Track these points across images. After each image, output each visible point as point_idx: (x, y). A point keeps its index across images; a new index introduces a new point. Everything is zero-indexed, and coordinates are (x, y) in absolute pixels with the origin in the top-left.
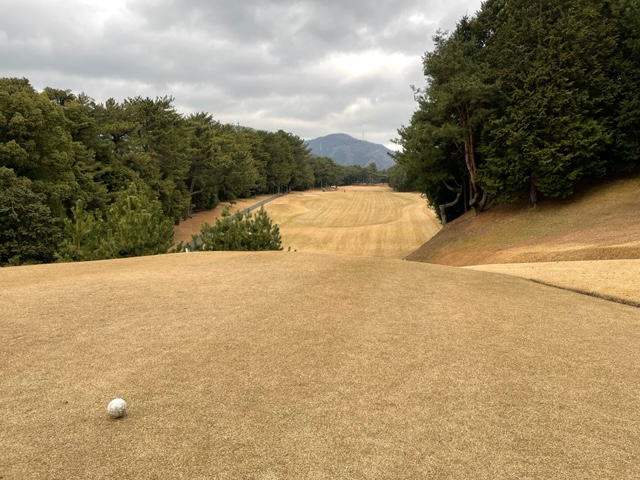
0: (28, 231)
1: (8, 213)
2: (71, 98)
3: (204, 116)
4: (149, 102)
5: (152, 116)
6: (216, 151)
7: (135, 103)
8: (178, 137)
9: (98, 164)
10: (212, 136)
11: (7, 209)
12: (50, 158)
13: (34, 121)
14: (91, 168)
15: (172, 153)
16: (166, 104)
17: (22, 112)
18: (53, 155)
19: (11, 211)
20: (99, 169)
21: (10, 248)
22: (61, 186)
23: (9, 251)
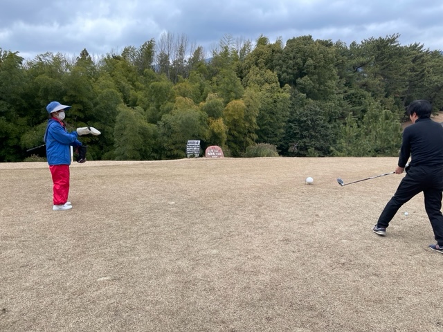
0: (315, 132)
1: (305, 121)
2: (331, 44)
3: (416, 45)
4: (382, 41)
5: (383, 51)
6: (428, 72)
7: (369, 43)
8: (401, 64)
9: (346, 88)
10: (426, 61)
11: (305, 119)
12: (325, 86)
13: (318, 63)
14: (342, 91)
15: (396, 77)
16: (393, 41)
17: (312, 57)
18: (327, 84)
19: (307, 120)
20: (345, 92)
21: (305, 142)
22: (330, 104)
23: (304, 144)
